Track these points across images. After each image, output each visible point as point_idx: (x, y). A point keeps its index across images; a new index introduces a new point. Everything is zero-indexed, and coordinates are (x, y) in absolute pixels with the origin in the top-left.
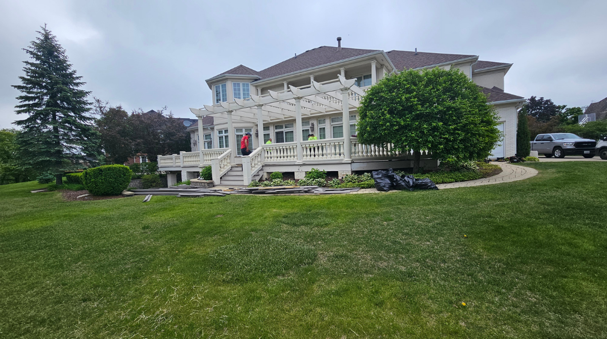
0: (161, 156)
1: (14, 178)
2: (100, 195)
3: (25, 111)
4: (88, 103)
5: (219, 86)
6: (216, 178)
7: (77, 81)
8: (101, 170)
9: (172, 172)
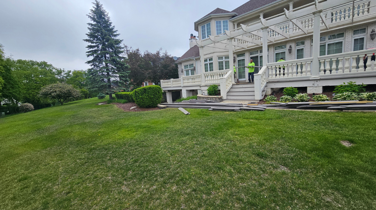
0: (162, 80)
1: (84, 96)
2: (145, 108)
3: (91, 55)
4: (122, 48)
5: (205, 26)
6: (223, 94)
7: (115, 34)
8: (145, 89)
9: (169, 91)
